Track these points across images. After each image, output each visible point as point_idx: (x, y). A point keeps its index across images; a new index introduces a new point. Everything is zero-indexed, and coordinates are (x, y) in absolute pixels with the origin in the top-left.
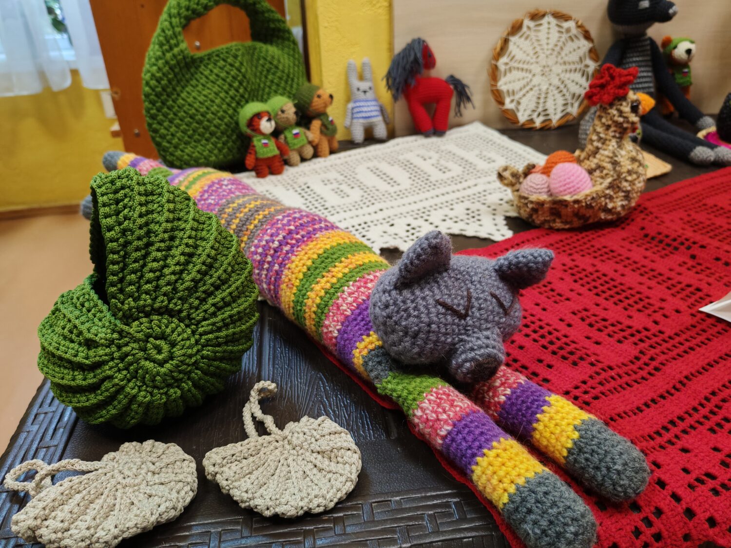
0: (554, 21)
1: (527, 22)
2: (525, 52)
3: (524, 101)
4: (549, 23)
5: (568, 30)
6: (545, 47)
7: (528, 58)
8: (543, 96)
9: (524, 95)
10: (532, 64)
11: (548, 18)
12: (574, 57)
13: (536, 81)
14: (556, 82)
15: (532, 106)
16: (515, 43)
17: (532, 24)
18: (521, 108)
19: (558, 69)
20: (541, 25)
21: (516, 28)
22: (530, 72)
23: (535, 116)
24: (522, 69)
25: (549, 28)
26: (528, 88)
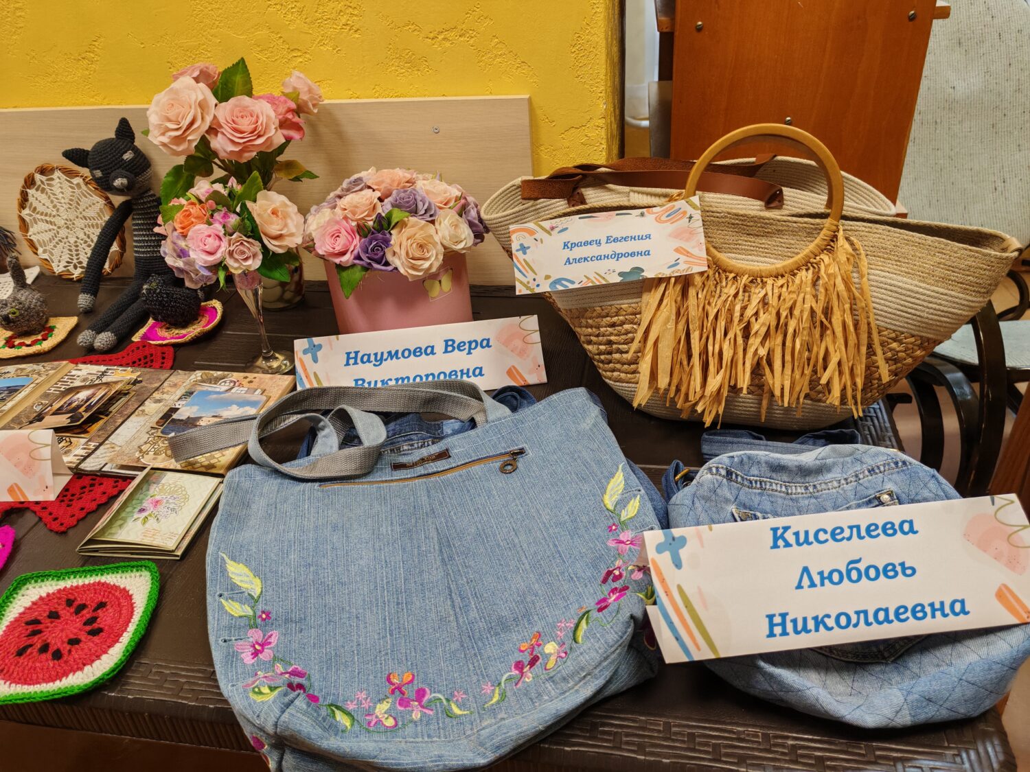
0: (64, 177)
1: (38, 177)
2: (44, 205)
3: (56, 252)
4: (59, 178)
5: (78, 185)
6: (63, 201)
7: (49, 211)
8: (73, 248)
9: (55, 246)
10: (54, 216)
11: (57, 174)
12: (91, 213)
13: (63, 232)
14: (81, 235)
15: (66, 257)
16: (33, 196)
17: (44, 178)
18: (55, 259)
19: (80, 223)
20: (52, 179)
21: (30, 182)
22: (55, 225)
23: (71, 268)
24: (47, 222)
25: (61, 183)
26: (57, 240)
